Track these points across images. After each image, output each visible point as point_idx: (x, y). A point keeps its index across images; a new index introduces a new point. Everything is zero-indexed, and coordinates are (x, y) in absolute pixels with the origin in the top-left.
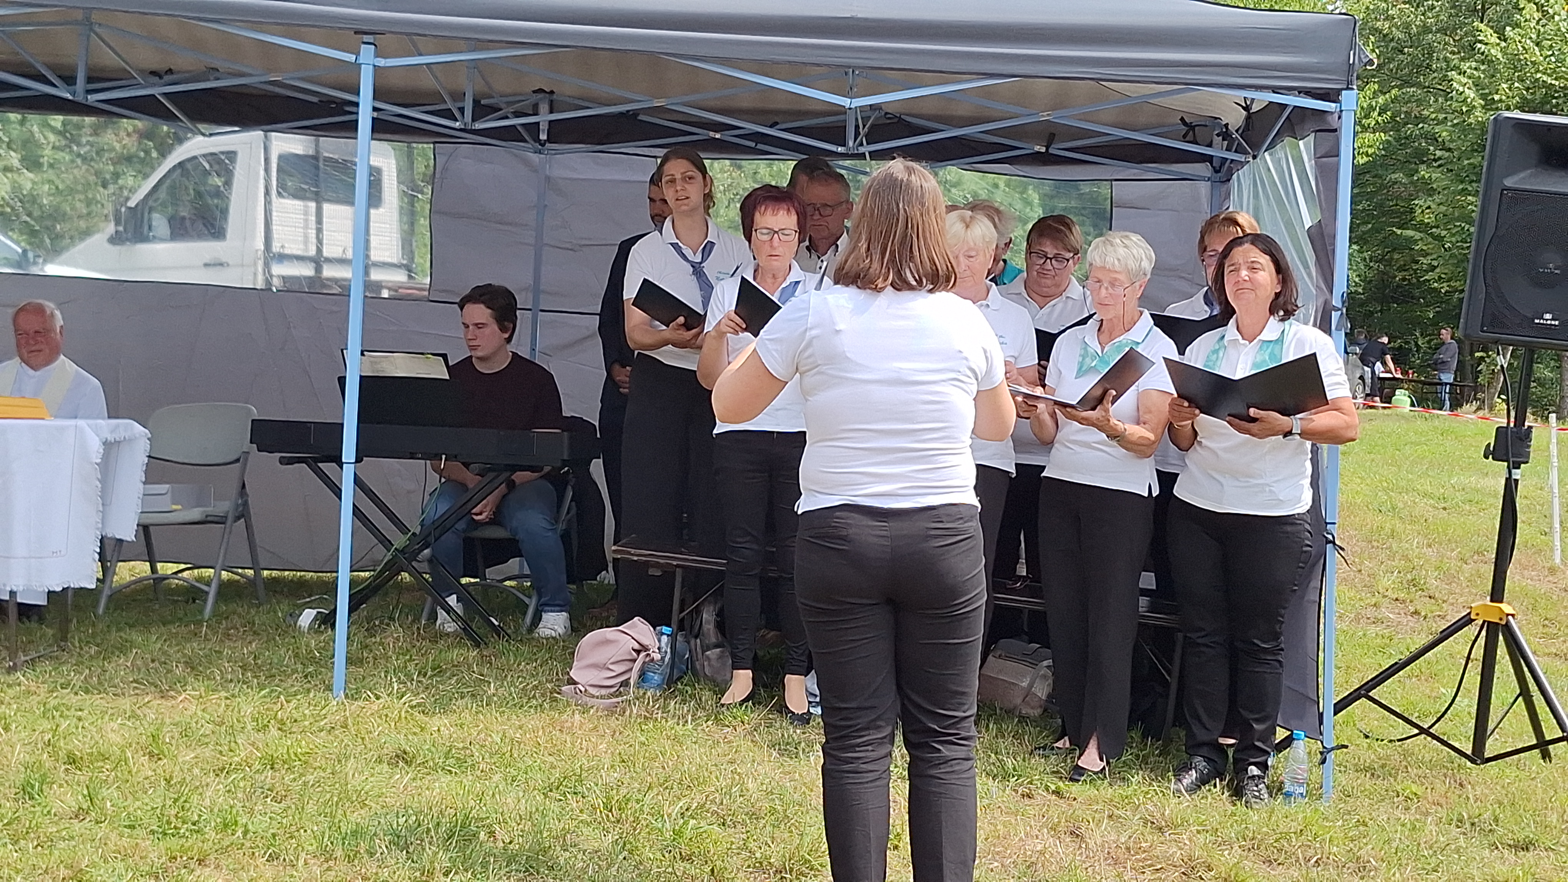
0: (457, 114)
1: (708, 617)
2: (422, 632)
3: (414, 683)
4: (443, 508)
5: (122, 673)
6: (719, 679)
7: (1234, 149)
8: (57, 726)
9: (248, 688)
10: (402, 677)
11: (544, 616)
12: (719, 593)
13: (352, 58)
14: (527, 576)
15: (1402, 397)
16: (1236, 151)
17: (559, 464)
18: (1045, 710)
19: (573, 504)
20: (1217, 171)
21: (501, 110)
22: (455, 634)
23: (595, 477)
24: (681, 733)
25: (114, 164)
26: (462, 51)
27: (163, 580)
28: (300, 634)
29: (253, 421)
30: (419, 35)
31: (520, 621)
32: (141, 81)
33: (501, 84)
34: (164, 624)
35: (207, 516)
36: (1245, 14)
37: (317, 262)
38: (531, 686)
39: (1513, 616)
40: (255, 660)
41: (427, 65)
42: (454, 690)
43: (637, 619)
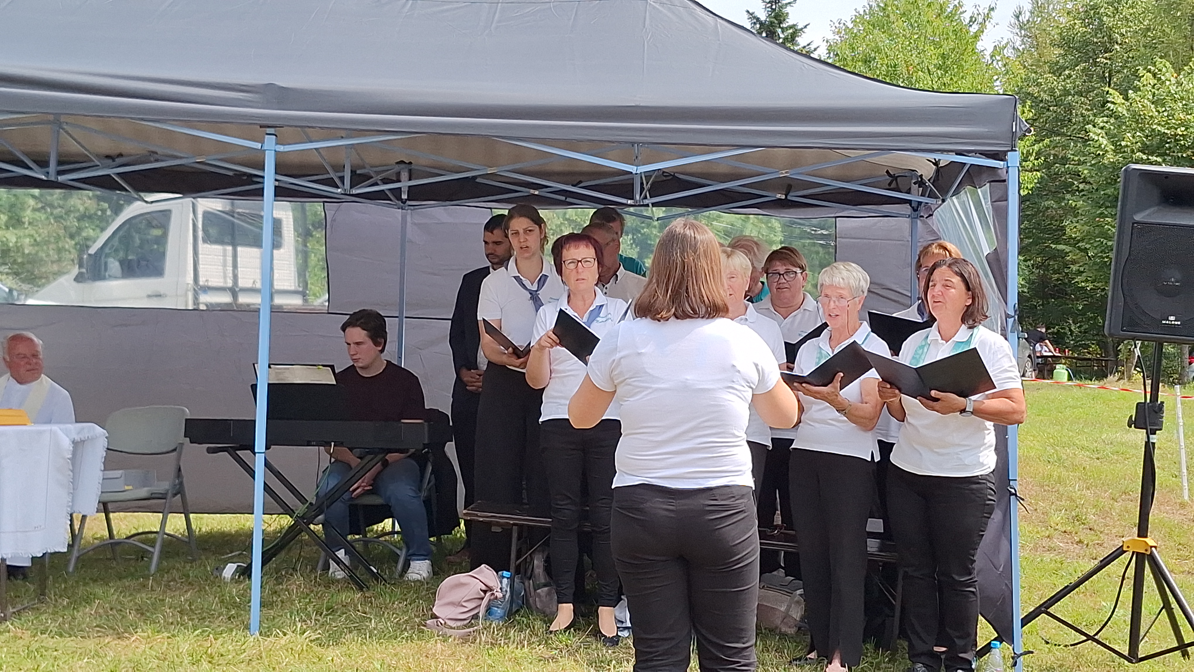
0: (338, 182)
1: (538, 563)
2: (318, 580)
3: (313, 621)
4: (333, 483)
5: (88, 619)
6: (548, 611)
7: (927, 195)
9: (185, 629)
10: (304, 617)
11: (412, 563)
12: (546, 544)
13: (259, 146)
14: (398, 533)
15: (1061, 371)
16: (929, 196)
17: (421, 447)
18: (799, 629)
19: (432, 477)
20: (915, 210)
21: (372, 177)
22: (343, 580)
23: (449, 454)
24: (520, 655)
25: (79, 220)
26: (342, 137)
27: (118, 543)
28: (224, 583)
29: (187, 420)
30: (309, 127)
31: (394, 568)
32: (98, 163)
33: (372, 158)
34: (120, 579)
35: (152, 494)
36: (933, 96)
37: (234, 291)
38: (402, 620)
39: (1155, 547)
40: (190, 606)
41: (315, 149)
42: (343, 626)
43: (483, 566)
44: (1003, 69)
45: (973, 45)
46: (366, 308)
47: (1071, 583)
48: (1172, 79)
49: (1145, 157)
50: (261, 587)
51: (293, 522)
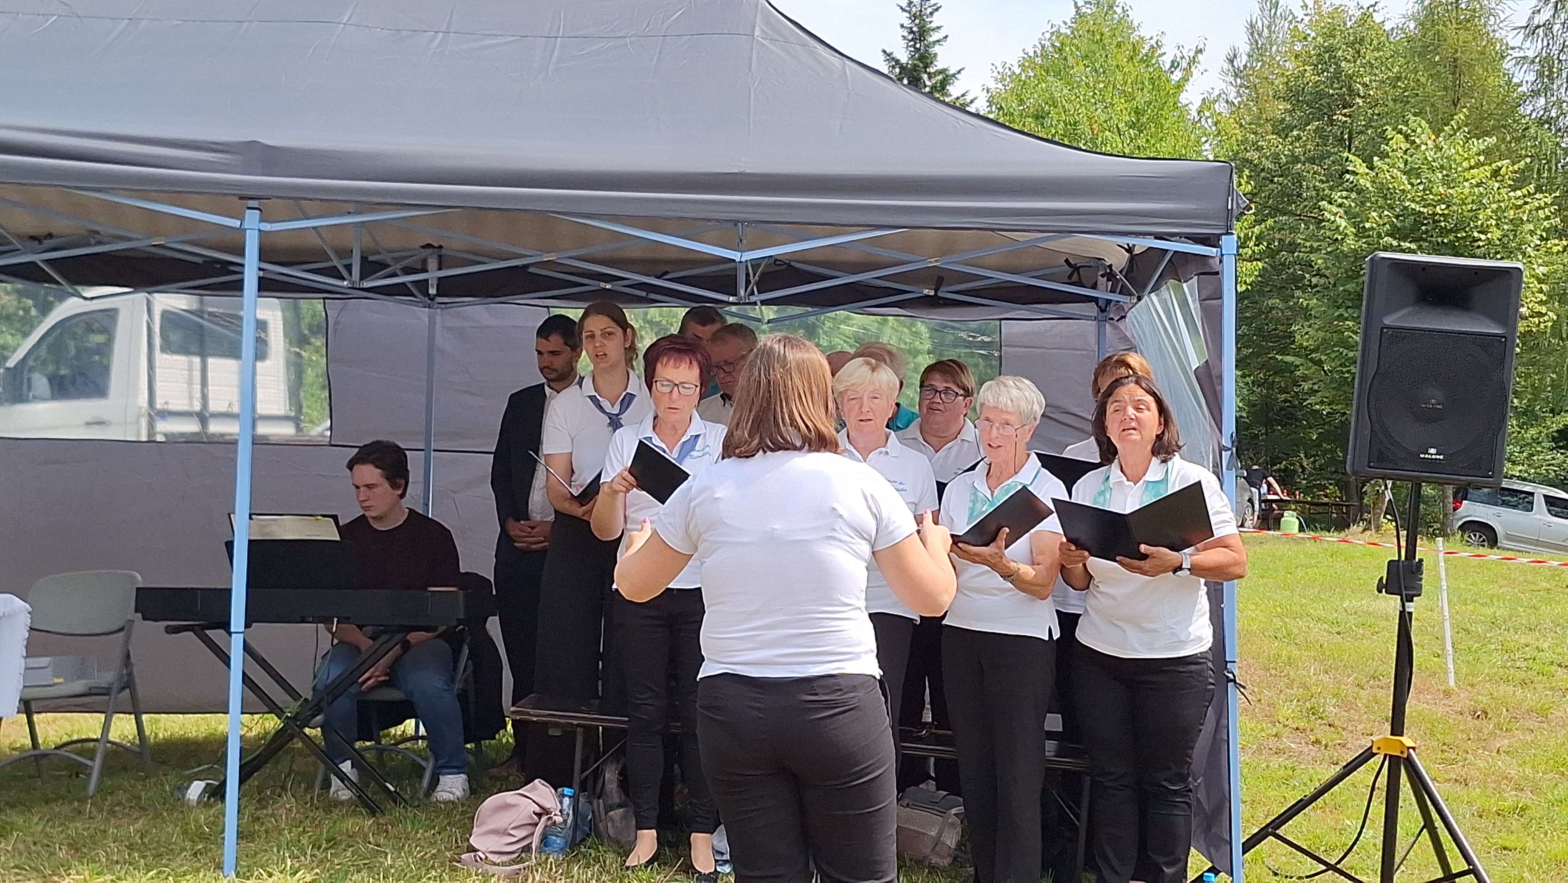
0: (344, 273)
1: (611, 775)
2: (315, 801)
3: (308, 857)
4: (335, 672)
5: (3, 858)
6: (624, 840)
7: (1118, 291)
9: (134, 869)
10: (296, 852)
11: (442, 778)
13: (237, 223)
14: (423, 738)
15: (1290, 519)
16: (1120, 293)
17: (454, 623)
18: (955, 859)
19: (470, 662)
20: (1102, 311)
21: (388, 266)
22: (349, 802)
23: (491, 633)
26: (349, 213)
27: (45, 755)
28: (188, 808)
29: (138, 589)
30: (305, 199)
31: (417, 786)
32: (20, 247)
33: (389, 241)
34: (47, 803)
35: (90, 689)
36: (1124, 163)
37: (203, 417)
38: (429, 855)
39: (1414, 748)
40: (141, 838)
41: (314, 228)
42: (349, 863)
43: (537, 781)
44: (1214, 128)
45: (1174, 97)
46: (380, 439)
47: (1305, 796)
48: (1429, 142)
49: (1395, 243)
50: (238, 812)
51: (282, 725)
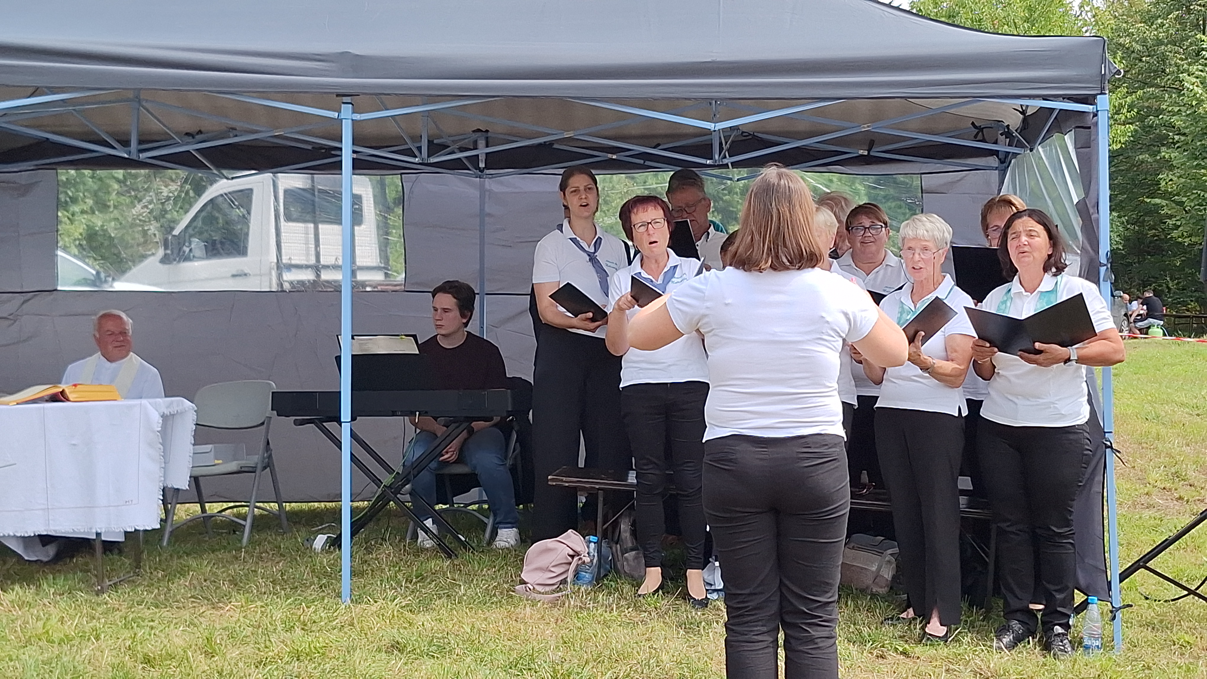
0: (417, 153)
1: (625, 527)
2: (407, 548)
3: (403, 588)
4: (419, 452)
5: (182, 591)
6: (636, 575)
7: (1014, 145)
8: (135, 634)
9: (277, 598)
10: (394, 584)
11: (499, 531)
13: (336, 115)
14: (485, 502)
16: (1016, 146)
18: (891, 589)
19: (518, 444)
20: (1002, 162)
21: (449, 147)
22: (432, 549)
24: (608, 619)
27: (211, 516)
28: (315, 554)
29: (273, 393)
30: (385, 94)
31: (481, 536)
32: (178, 140)
33: (449, 128)
34: (213, 551)
35: (241, 468)
36: (1020, 40)
37: (317, 268)
38: (491, 586)
40: (282, 576)
41: (392, 119)
42: (433, 593)
43: (570, 531)
44: (1093, 20)
47: (1170, 537)
50: (351, 557)
